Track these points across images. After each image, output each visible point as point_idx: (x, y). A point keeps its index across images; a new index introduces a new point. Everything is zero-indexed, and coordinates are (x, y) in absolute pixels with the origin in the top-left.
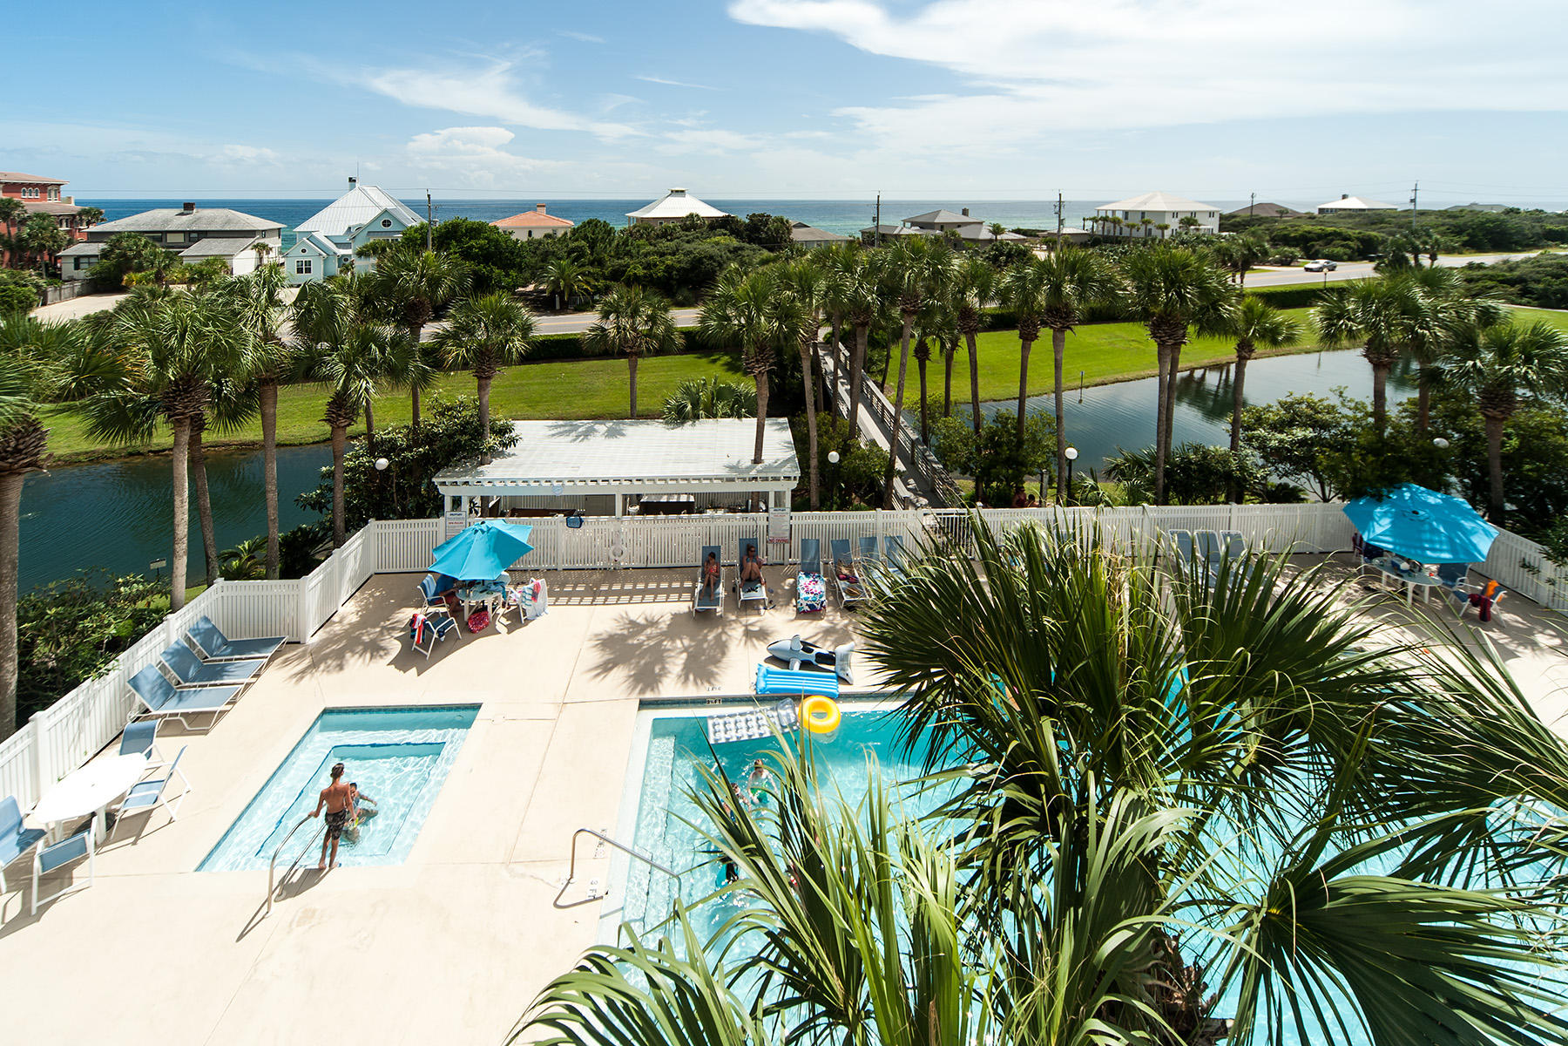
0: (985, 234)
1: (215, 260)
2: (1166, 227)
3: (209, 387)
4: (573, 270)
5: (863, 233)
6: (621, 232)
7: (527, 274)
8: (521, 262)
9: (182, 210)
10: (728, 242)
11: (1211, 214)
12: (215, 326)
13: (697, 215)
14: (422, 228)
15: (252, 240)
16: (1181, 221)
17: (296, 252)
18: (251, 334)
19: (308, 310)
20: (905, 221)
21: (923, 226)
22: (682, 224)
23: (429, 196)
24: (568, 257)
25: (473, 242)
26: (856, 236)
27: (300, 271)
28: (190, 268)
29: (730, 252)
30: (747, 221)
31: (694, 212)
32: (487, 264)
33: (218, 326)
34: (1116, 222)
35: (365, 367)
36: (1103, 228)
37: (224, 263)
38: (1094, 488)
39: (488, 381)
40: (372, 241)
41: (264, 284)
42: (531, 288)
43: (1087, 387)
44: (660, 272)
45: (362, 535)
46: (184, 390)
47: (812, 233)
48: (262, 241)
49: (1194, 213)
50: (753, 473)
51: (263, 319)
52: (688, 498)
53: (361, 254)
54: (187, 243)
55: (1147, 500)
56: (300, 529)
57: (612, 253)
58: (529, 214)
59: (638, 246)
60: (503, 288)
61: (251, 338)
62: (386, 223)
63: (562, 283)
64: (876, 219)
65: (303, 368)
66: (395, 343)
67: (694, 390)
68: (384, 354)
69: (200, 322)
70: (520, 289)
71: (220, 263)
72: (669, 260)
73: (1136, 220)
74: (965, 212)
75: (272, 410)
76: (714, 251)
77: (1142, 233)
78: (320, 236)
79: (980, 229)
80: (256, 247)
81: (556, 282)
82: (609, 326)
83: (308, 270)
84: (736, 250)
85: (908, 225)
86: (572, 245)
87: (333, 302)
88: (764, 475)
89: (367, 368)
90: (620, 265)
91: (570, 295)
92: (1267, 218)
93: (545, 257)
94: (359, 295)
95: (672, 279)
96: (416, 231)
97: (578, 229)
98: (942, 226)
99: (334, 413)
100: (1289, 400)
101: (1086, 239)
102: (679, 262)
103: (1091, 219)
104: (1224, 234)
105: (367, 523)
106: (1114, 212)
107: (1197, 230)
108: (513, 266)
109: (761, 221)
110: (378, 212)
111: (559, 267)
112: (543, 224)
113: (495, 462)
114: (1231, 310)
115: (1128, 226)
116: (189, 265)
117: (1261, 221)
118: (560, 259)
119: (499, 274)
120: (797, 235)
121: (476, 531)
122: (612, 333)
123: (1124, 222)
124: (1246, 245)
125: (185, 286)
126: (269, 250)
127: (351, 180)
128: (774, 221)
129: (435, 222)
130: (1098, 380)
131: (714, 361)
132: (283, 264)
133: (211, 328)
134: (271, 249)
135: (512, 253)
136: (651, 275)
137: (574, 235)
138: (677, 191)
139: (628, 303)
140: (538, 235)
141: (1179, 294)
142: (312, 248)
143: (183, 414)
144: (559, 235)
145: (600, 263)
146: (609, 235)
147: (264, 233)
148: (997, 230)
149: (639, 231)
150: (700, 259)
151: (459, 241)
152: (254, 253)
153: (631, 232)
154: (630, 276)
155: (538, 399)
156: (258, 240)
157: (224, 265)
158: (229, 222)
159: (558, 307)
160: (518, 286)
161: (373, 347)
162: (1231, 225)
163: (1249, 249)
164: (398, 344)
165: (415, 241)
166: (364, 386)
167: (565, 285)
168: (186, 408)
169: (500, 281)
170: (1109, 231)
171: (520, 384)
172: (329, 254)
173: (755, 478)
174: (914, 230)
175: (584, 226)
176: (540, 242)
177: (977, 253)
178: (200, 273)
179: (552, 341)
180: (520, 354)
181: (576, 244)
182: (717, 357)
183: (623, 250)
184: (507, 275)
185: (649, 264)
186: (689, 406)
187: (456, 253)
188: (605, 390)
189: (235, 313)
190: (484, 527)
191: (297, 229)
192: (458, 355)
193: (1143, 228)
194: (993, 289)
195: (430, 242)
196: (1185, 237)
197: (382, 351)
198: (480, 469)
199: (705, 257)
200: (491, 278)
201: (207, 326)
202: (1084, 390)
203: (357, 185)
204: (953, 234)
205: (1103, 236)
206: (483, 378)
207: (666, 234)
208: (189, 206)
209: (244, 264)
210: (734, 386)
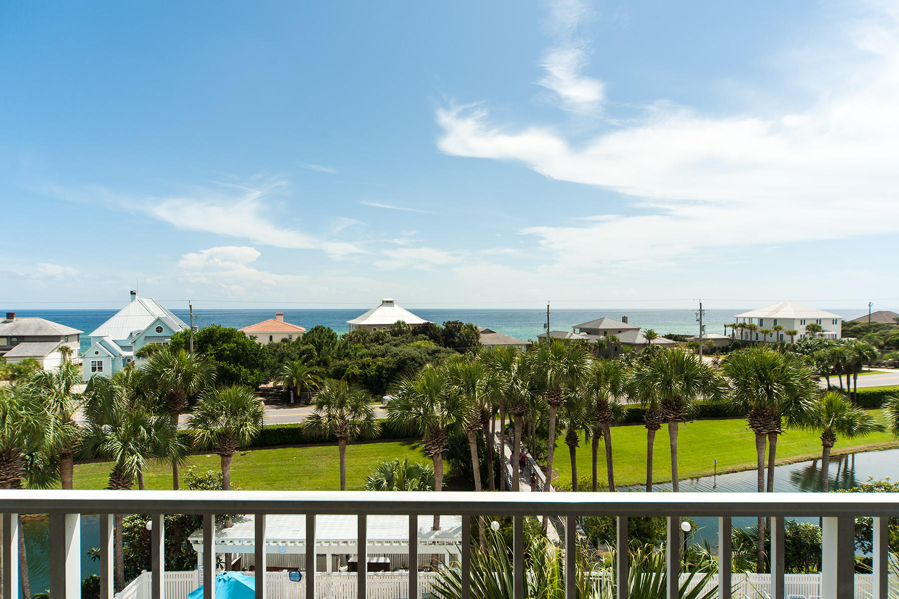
0: (640, 339)
1: (30, 360)
2: (795, 333)
3: (23, 459)
4: (303, 370)
5: (540, 338)
6: (343, 337)
7: (268, 373)
8: (263, 362)
9: (5, 319)
10: (427, 345)
11: (834, 321)
12: (27, 410)
13: (403, 323)
14: (186, 333)
15: (57, 344)
16: (808, 328)
17: (91, 353)
18: (52, 416)
19: (94, 398)
20: (574, 328)
21: (590, 332)
22: (391, 330)
23: (190, 306)
24: (300, 357)
25: (225, 346)
26: (534, 341)
27: (94, 369)
28: (11, 367)
29: (429, 354)
30: (444, 327)
31: (401, 319)
32: (237, 364)
33: (29, 410)
34: (752, 328)
35: (136, 445)
36: (742, 334)
37: (37, 363)
38: (707, 558)
39: (229, 459)
40: (148, 344)
41: (63, 377)
42: (271, 385)
43: (720, 474)
44: (372, 371)
45: (137, 582)
46: (7, 460)
47: (497, 338)
48: (65, 344)
49: (819, 321)
50: (432, 538)
51: (62, 404)
52: (386, 560)
53: (139, 355)
54: (10, 347)
55: (750, 569)
56: (92, 578)
57: (335, 355)
58: (270, 322)
59: (356, 349)
60: (249, 384)
61: (53, 420)
62: (159, 330)
63: (295, 381)
64: (547, 326)
65: (92, 445)
66: (158, 426)
67: (389, 469)
68: (150, 435)
69: (17, 407)
70: (263, 386)
71: (33, 362)
72: (380, 361)
73: (769, 326)
74: (625, 320)
75: (70, 479)
76: (415, 353)
77: (774, 338)
78: (109, 340)
79: (636, 335)
80: (60, 349)
81: (290, 380)
82: (323, 414)
83: (100, 369)
84: (434, 353)
85: (577, 330)
86: (303, 348)
87: (113, 392)
88: (439, 540)
89: (138, 446)
90: (341, 365)
91: (301, 391)
92: (883, 325)
93: (282, 357)
94: (133, 388)
95: (382, 377)
96: (181, 336)
97: (307, 334)
98: (605, 332)
99: (115, 482)
100: (870, 484)
101: (727, 343)
102: (388, 363)
103: (731, 326)
104: (843, 339)
105: (140, 573)
106: (751, 319)
107: (822, 335)
108: (256, 366)
109: (455, 327)
110: (153, 319)
111: (293, 367)
112: (282, 330)
113: (236, 525)
114: (810, 404)
115: (762, 332)
116: (11, 365)
117: (877, 327)
118: (293, 360)
119: (246, 373)
120: (485, 339)
121: (220, 580)
122: (325, 421)
123: (759, 329)
124: (858, 350)
125: (8, 382)
126: (71, 352)
127: (133, 293)
128: (465, 328)
129: (196, 328)
130: (730, 468)
131: (414, 448)
132: (81, 364)
133: (24, 411)
134: (72, 351)
135: (256, 355)
136: (365, 374)
137: (304, 339)
138: (387, 302)
139: (337, 396)
140: (277, 340)
141: (767, 390)
142: (103, 350)
143: (5, 479)
144: (294, 339)
145: (325, 363)
146: (332, 339)
147: (67, 338)
148: (650, 335)
149: (357, 336)
150: (405, 360)
151: (214, 345)
152: (59, 355)
153: (350, 337)
154: (348, 375)
155: (275, 478)
156: (62, 344)
157: (37, 365)
158: (40, 328)
159: (292, 401)
160: (261, 383)
161: (142, 428)
162: (852, 331)
163: (860, 353)
164: (161, 426)
165: (180, 344)
166: (136, 460)
167: (298, 382)
168: (8, 474)
169: (246, 379)
170: (747, 337)
171: (261, 465)
172: (116, 355)
173: (434, 542)
174: (582, 336)
175: (312, 332)
176: (278, 346)
177: (633, 356)
178: (19, 371)
179: (286, 430)
180: (251, 435)
181: (306, 347)
182: (417, 444)
183: (344, 352)
184: (252, 373)
185: (364, 365)
186: (385, 483)
187: (212, 355)
188: (327, 471)
189: (41, 400)
190: (225, 577)
191: (92, 335)
192: (204, 435)
193: (775, 333)
194: (621, 385)
195: (192, 346)
196: (809, 342)
197: (149, 432)
198: (224, 530)
199: (409, 359)
200: (239, 376)
201: (22, 410)
202: (717, 476)
203: (137, 297)
204: (614, 339)
205: (741, 341)
206: (225, 457)
207: (378, 339)
208: (10, 316)
209: (52, 363)
210: (420, 466)
